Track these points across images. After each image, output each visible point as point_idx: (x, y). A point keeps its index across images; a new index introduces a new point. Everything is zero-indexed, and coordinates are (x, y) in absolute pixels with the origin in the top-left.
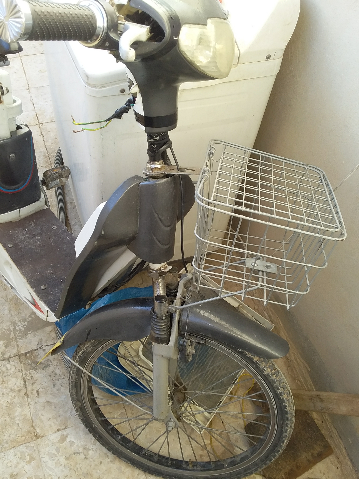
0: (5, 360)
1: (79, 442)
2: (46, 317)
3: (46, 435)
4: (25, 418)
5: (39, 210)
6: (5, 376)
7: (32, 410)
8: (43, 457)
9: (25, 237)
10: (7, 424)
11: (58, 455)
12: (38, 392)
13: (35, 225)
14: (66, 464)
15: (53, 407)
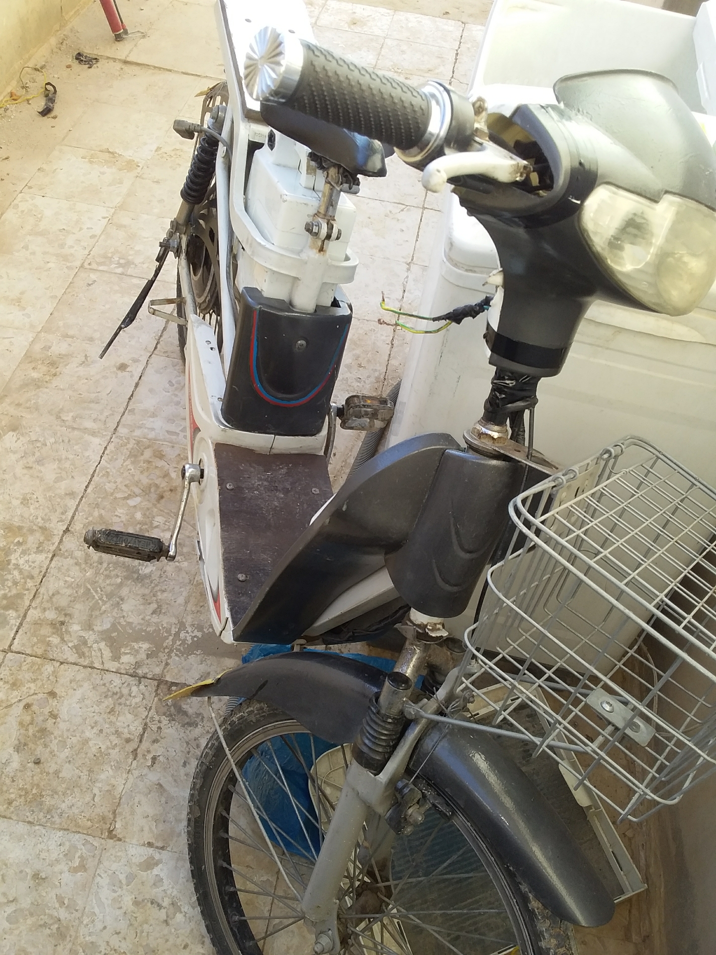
0: (135, 676)
1: (170, 886)
2: (220, 630)
3: (127, 840)
4: (110, 791)
5: (307, 452)
6: (120, 704)
7: (129, 785)
8: (100, 876)
9: (260, 483)
10: (79, 785)
11: (125, 887)
12: (154, 759)
13: (287, 473)
14: (129, 910)
15: (163, 800)
